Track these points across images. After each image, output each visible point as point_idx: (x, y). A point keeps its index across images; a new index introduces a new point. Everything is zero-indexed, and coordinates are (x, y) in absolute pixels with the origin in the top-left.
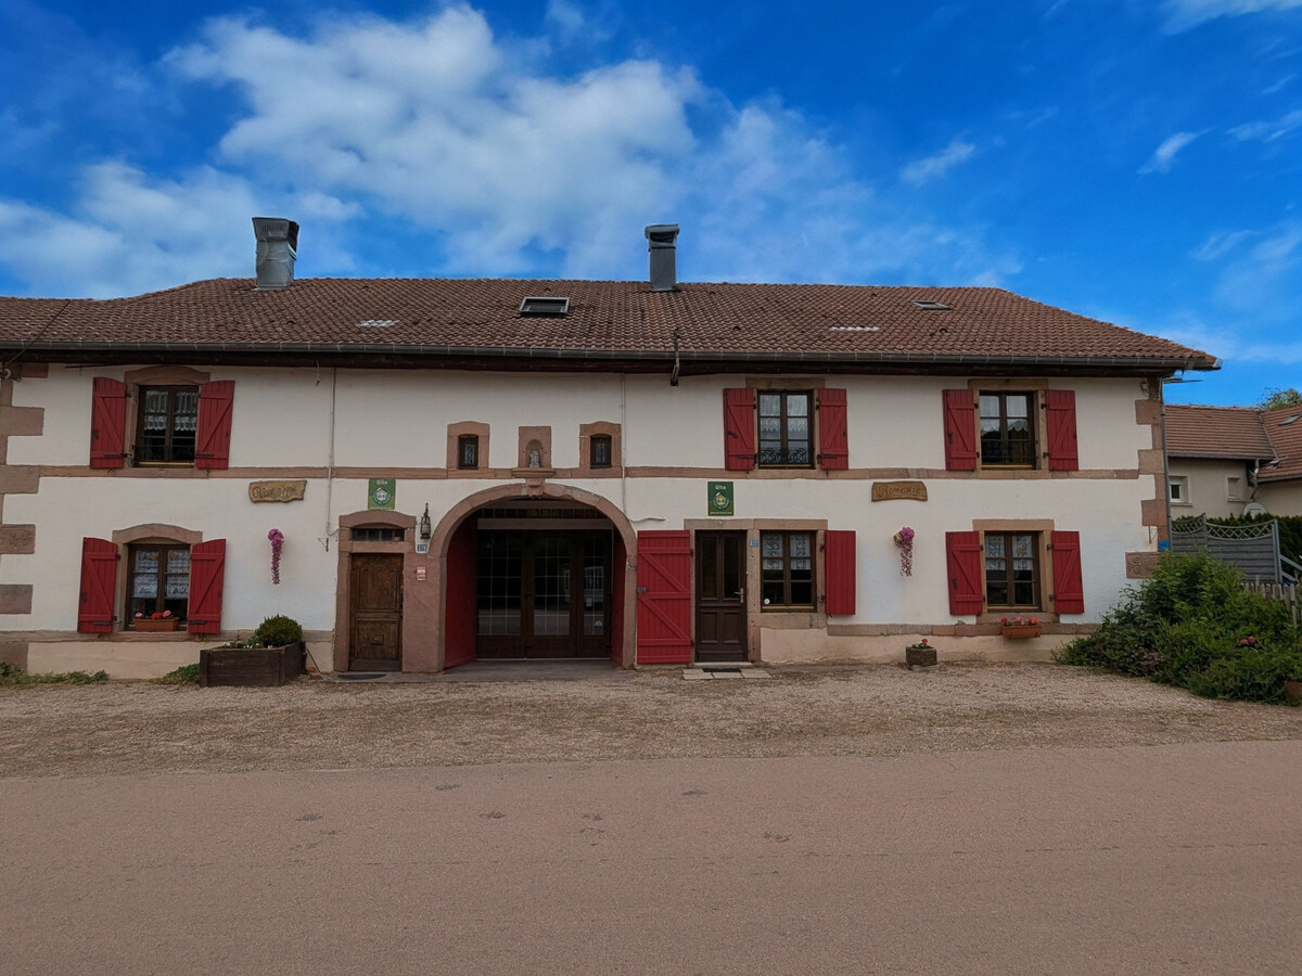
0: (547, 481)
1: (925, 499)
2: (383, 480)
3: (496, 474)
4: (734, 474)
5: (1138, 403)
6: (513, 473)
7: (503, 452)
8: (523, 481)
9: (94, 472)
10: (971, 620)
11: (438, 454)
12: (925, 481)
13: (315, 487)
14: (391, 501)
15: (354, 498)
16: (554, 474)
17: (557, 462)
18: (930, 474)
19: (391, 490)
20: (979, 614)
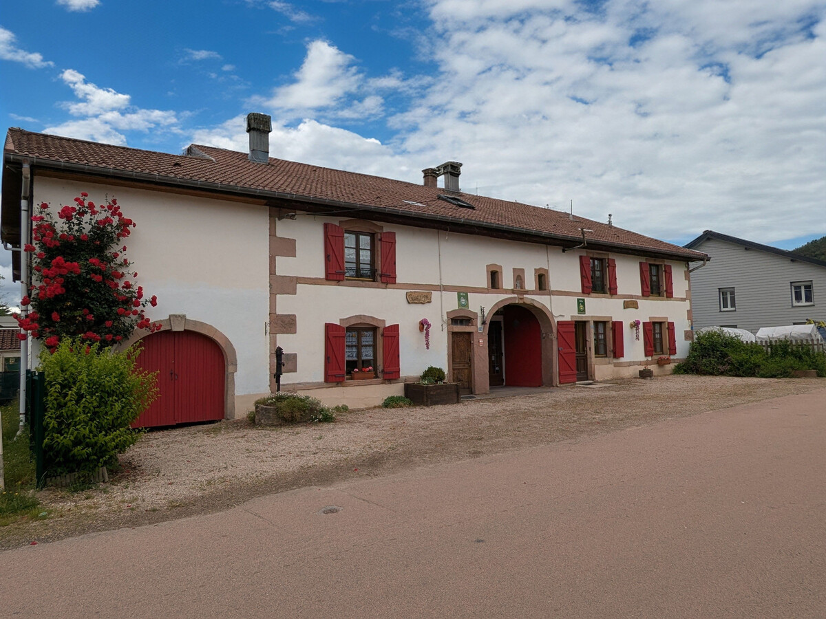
0: (525, 296)
1: (637, 308)
2: (463, 293)
3: (506, 292)
4: (584, 295)
5: (685, 271)
6: (513, 292)
7: (507, 282)
8: (516, 296)
9: (328, 282)
10: (650, 358)
11: (484, 282)
12: (638, 301)
13: (435, 295)
14: (467, 305)
15: (451, 302)
16: (527, 292)
17: (527, 288)
18: (638, 297)
19: (466, 298)
20: (652, 356)
